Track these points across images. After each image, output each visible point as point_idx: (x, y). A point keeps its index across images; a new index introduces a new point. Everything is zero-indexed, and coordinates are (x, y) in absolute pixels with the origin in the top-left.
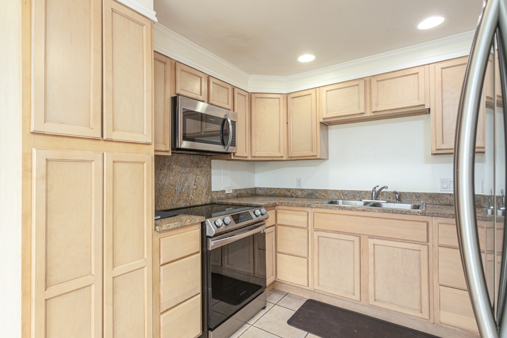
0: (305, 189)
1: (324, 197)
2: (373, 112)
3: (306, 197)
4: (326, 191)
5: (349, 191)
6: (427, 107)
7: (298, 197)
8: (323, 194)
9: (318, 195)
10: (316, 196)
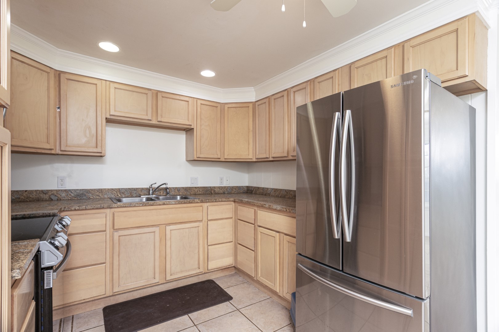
0: (72, 190)
1: (98, 197)
2: (158, 121)
3: (74, 198)
4: (101, 191)
5: (126, 188)
6: (192, 127)
7: (60, 200)
8: (97, 194)
9: (91, 195)
10: (88, 196)
